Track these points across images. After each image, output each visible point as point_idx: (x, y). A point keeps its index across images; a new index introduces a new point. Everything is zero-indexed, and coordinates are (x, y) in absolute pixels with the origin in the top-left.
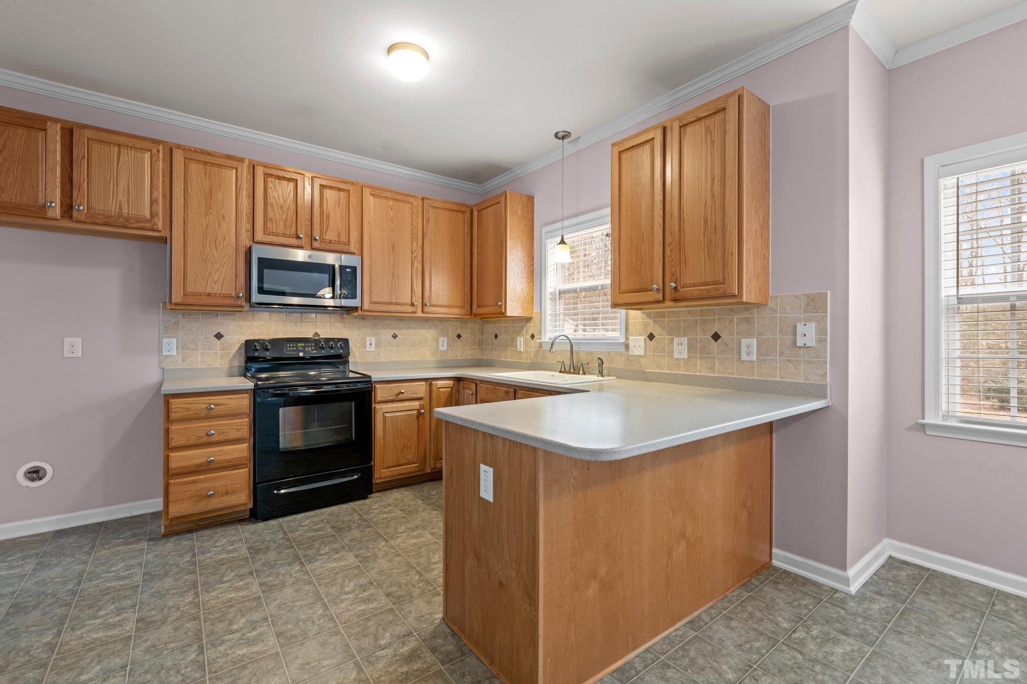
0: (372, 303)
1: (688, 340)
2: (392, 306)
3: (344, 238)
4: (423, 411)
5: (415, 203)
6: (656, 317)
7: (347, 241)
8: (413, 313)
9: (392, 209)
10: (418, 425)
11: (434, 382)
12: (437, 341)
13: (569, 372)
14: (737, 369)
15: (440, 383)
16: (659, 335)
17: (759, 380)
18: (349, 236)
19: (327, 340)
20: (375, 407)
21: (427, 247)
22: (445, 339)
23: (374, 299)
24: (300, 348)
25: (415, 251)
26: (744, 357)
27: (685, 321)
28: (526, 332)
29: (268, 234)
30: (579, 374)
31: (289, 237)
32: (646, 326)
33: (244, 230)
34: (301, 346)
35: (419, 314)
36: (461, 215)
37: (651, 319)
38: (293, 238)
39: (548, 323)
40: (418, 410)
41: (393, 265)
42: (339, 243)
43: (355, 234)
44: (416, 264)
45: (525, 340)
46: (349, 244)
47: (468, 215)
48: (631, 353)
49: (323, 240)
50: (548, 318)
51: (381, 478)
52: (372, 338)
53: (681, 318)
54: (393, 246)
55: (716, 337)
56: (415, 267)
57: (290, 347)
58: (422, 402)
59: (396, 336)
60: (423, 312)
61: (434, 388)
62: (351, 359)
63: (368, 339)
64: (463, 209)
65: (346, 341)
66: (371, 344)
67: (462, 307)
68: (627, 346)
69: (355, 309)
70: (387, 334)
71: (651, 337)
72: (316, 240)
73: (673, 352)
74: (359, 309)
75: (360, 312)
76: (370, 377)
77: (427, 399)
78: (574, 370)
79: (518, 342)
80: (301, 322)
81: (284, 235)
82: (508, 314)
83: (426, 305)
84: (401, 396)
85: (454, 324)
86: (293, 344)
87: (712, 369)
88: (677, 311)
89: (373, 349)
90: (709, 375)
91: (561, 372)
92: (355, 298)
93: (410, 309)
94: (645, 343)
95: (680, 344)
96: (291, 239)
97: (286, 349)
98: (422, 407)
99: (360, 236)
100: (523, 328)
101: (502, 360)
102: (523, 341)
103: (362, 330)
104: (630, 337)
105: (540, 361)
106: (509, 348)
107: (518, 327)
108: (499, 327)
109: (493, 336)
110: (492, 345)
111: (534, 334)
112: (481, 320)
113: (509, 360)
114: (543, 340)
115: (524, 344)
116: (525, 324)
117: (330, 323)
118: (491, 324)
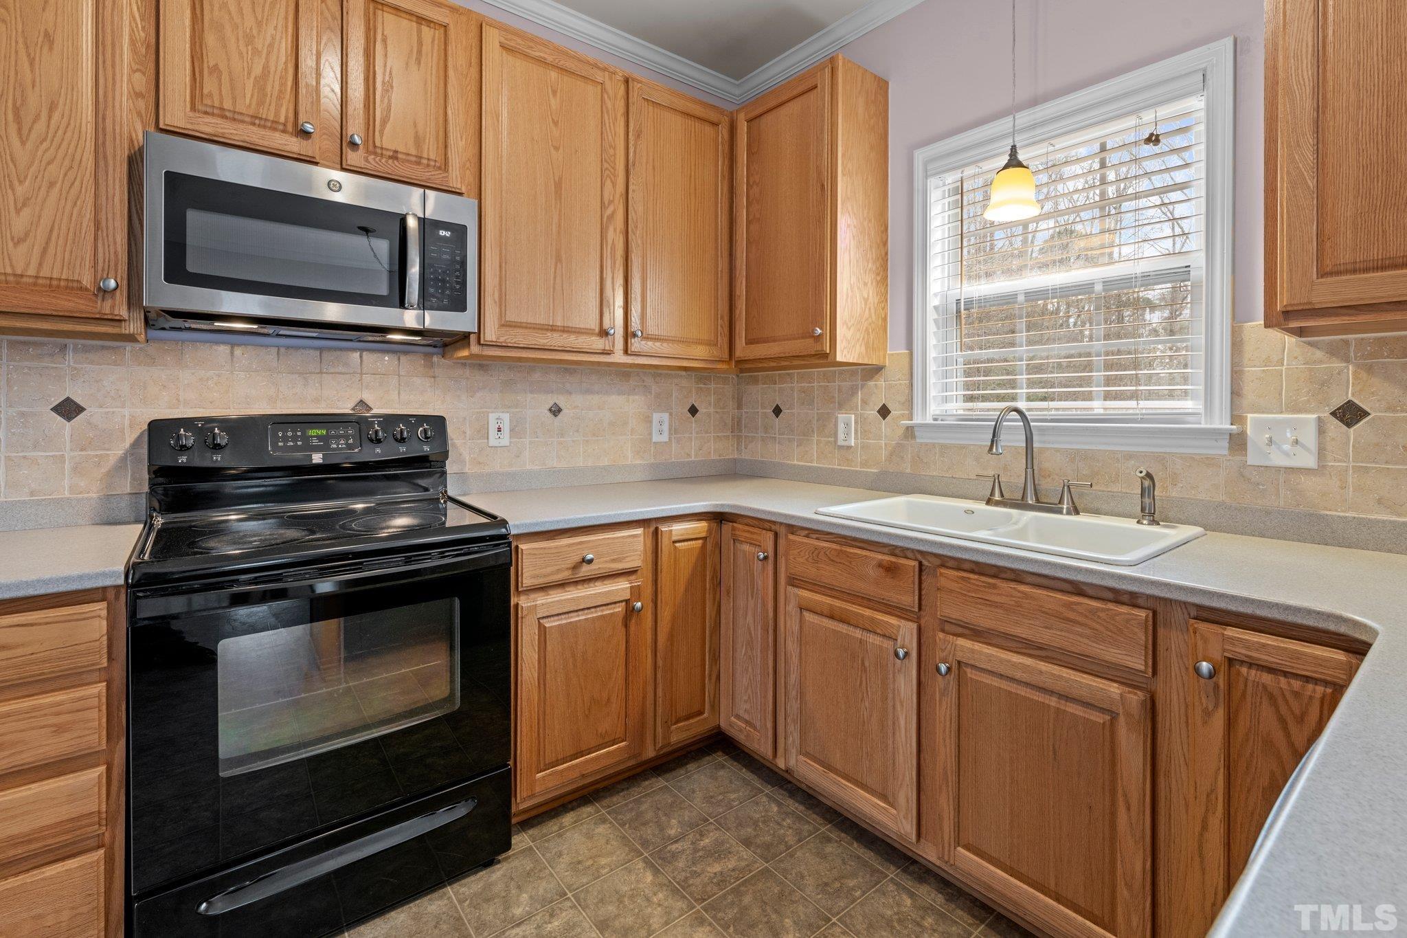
0: (506, 325)
2: (556, 335)
3: (431, 151)
4: (639, 605)
5: (608, 85)
7: (440, 159)
8: (605, 353)
9: (554, 93)
10: (627, 642)
11: (664, 528)
12: (648, 420)
13: (1021, 505)
15: (678, 528)
16: (1387, 410)
18: (446, 147)
19: (390, 420)
20: (517, 605)
21: (636, 195)
22: (666, 416)
23: (511, 316)
24: (315, 442)
25: (611, 202)
28: (864, 402)
29: (206, 113)
30: (1060, 512)
31: (275, 129)
32: (1324, 383)
33: (124, 88)
34: (319, 438)
35: (619, 357)
36: (708, 129)
37: (1346, 360)
38: (284, 131)
39: (932, 380)
40: (627, 601)
41: (559, 233)
42: (419, 163)
43: (462, 144)
44: (611, 235)
45: (861, 420)
46: (445, 166)
47: (724, 131)
48: (1252, 458)
49: (373, 149)
50: (932, 367)
51: (532, 796)
52: (501, 415)
54: (558, 185)
56: (610, 242)
57: (285, 439)
58: (637, 581)
59: (560, 410)
60: (626, 352)
61: (665, 543)
62: (450, 467)
63: (492, 417)
64: (713, 116)
65: (438, 423)
66: (499, 430)
67: (712, 344)
68: (1238, 442)
69: (462, 339)
70: (536, 405)
71: (1349, 414)
72: (353, 145)
74: (473, 338)
75: (475, 349)
76: (504, 523)
77: (647, 573)
78: (1038, 500)
79: (841, 426)
80: (321, 373)
81: (256, 120)
82: (840, 358)
83: (634, 335)
84: (585, 570)
85: (684, 383)
86: (294, 431)
89: (505, 440)
91: (989, 502)
92: (463, 308)
93: (599, 343)
94: (1322, 432)
96: (277, 134)
97: (275, 445)
98: (636, 592)
99: (476, 151)
100: (853, 391)
101: (795, 465)
102: (855, 423)
103: (479, 395)
104: (1249, 416)
105: (908, 471)
106: (815, 438)
107: (840, 390)
108: (792, 389)
109: (770, 411)
110: (766, 430)
111: (890, 406)
112: (738, 376)
113: (815, 464)
114: (917, 420)
115: (856, 431)
116: (860, 383)
117: (399, 376)
118: (764, 384)
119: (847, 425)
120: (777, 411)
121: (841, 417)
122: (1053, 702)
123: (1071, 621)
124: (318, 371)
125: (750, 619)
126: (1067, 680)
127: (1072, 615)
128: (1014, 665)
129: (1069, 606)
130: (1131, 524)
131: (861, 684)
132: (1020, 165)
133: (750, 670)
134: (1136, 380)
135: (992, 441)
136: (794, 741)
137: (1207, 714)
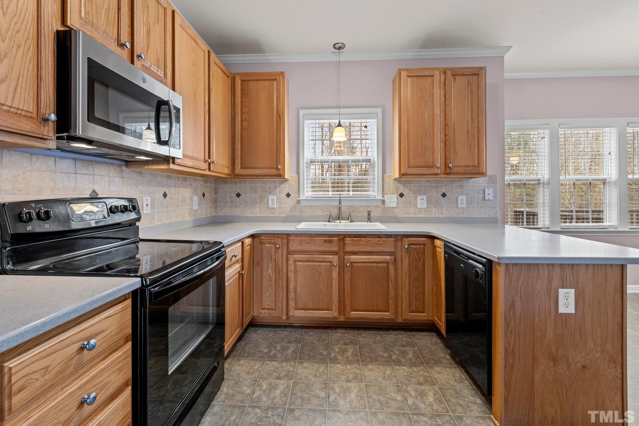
1: (427, 197)
2: (194, 161)
6: (405, 183)
8: (205, 170)
9: (194, 50)
12: (192, 199)
14: (456, 212)
16: (408, 194)
17: (467, 217)
22: (197, 198)
26: (460, 206)
27: (424, 186)
28: (280, 192)
31: (111, 40)
32: (398, 189)
37: (401, 184)
38: (115, 43)
39: (305, 185)
40: (239, 271)
45: (279, 199)
48: (386, 205)
50: (305, 181)
52: (147, 197)
53: (422, 184)
55: (444, 195)
59: (166, 195)
60: (209, 169)
61: (245, 247)
66: (147, 205)
68: (383, 202)
70: (159, 193)
71: (401, 195)
72: (141, 58)
73: (417, 204)
74: (171, 160)
75: (171, 166)
79: (270, 201)
80: (76, 173)
82: (286, 177)
85: (201, 183)
87: (441, 213)
88: (420, 180)
90: (441, 216)
91: (329, 221)
92: (179, 147)
94: (397, 199)
95: (422, 199)
98: (241, 268)
100: (276, 188)
101: (248, 216)
102: (276, 199)
103: (139, 187)
104: (385, 196)
105: (298, 215)
106: (258, 205)
107: (269, 188)
108: (246, 187)
109: (234, 195)
110: (232, 203)
111: (290, 193)
112: (215, 180)
113: (258, 215)
114: (302, 197)
115: (277, 202)
116: (278, 185)
117: (109, 176)
118: (230, 184)
119: (273, 200)
120: (238, 195)
121: (271, 197)
122: (375, 265)
123: (380, 244)
124: (74, 172)
125: (270, 271)
126: (379, 258)
127: (379, 243)
128: (366, 259)
129: (379, 241)
130: (366, 223)
131: (319, 279)
132: (341, 126)
133: (270, 289)
134: (362, 187)
135: (340, 203)
136: (292, 307)
137: (406, 256)
